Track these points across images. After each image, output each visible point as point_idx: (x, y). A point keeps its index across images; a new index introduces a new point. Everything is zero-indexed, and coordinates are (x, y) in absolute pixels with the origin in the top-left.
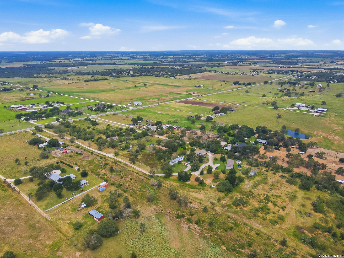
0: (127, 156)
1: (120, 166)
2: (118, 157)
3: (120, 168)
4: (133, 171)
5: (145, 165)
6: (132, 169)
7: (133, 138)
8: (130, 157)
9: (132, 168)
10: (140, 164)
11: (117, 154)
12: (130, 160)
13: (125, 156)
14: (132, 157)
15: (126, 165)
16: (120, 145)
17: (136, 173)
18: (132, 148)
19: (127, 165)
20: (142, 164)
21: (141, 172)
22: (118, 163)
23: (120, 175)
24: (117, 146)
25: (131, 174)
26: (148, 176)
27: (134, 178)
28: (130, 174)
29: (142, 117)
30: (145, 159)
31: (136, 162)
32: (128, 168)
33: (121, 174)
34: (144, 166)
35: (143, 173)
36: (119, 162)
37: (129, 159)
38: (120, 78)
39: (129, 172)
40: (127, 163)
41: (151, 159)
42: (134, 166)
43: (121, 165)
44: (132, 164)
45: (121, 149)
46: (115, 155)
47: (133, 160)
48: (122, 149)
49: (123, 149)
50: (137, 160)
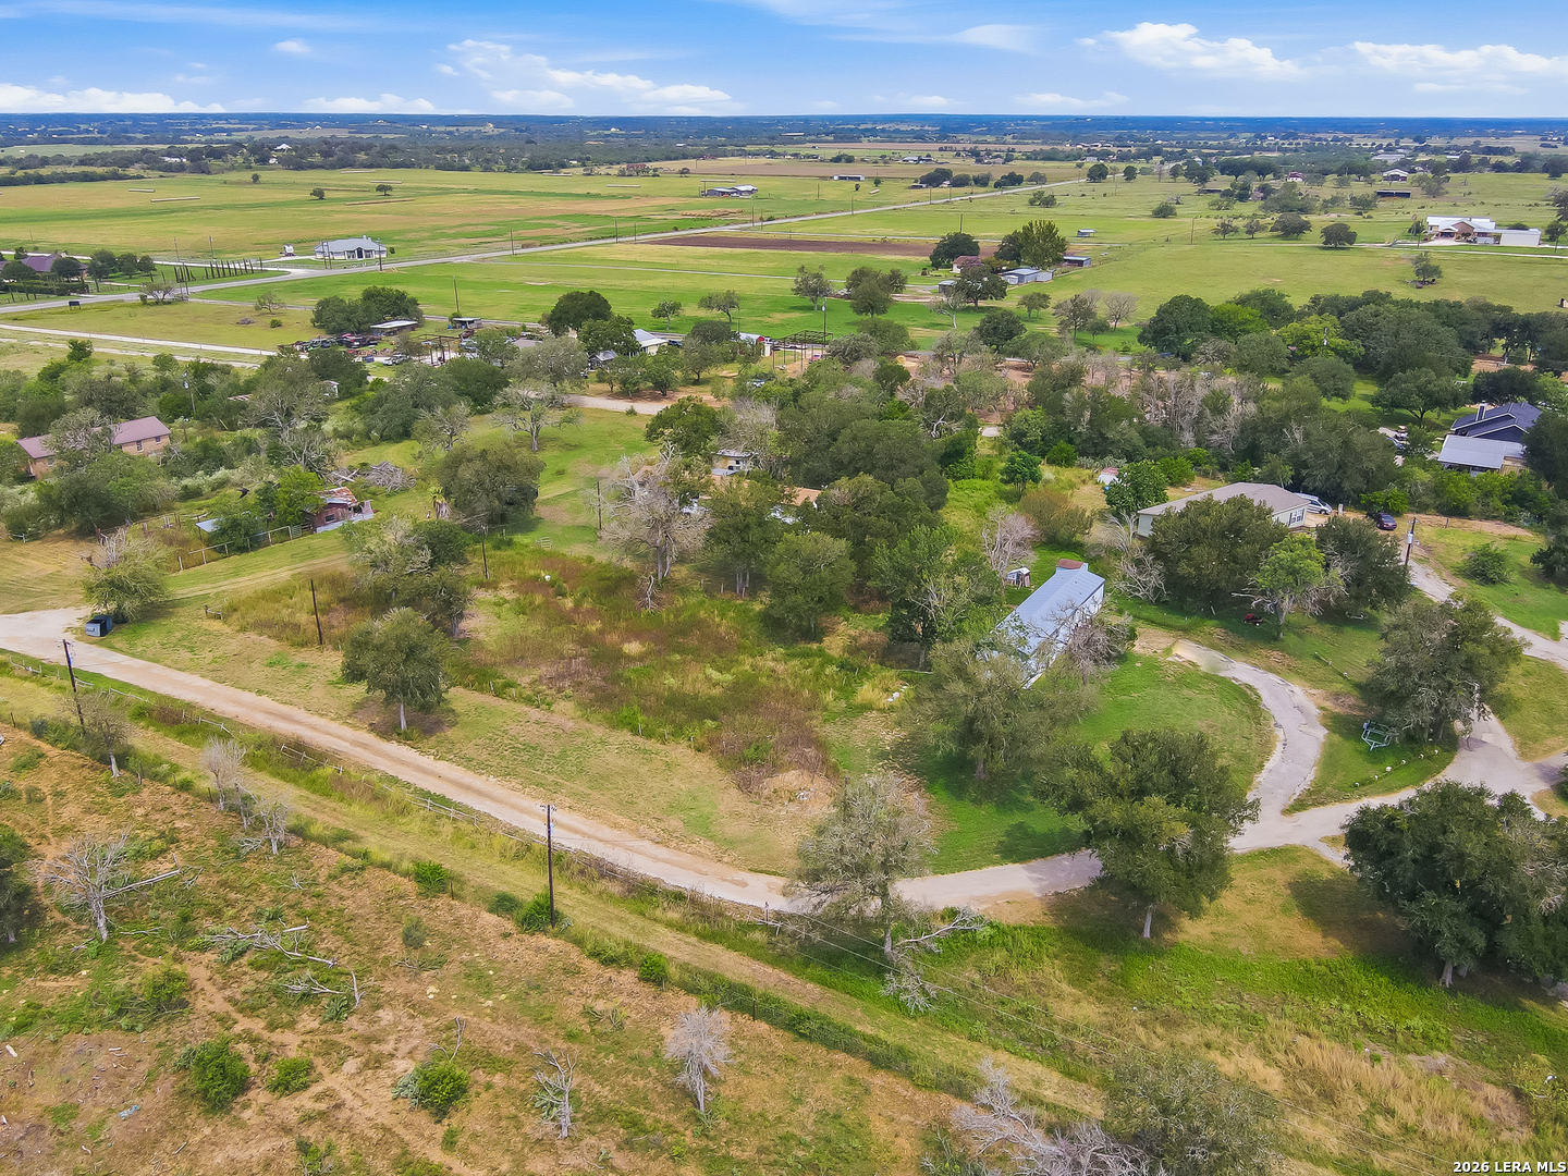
0: (303, 618)
1: (185, 786)
2: (152, 637)
3: (172, 839)
4: (433, 880)
5: (625, 735)
6: (414, 824)
7: (359, 425)
8: (345, 623)
9: (403, 811)
10: (535, 714)
11: (130, 605)
12: (353, 674)
13: (262, 626)
14: (382, 626)
15: (295, 759)
16: (190, 494)
17: (504, 905)
18: (356, 518)
19: (321, 757)
20: (565, 712)
21: (606, 871)
22: (144, 740)
23: (168, 1000)
24: (150, 509)
25: (412, 940)
26: (756, 953)
27: (501, 1036)
28: (395, 948)
29: (411, 291)
30: (585, 640)
31: (460, 698)
32: (325, 816)
33: (198, 969)
34: (614, 748)
35: (642, 893)
36: (172, 717)
37: (334, 661)
38: (209, 173)
39: (358, 899)
40: (307, 735)
41: (675, 639)
42: (442, 767)
43: (201, 763)
44: (405, 738)
45: (210, 540)
46: (106, 625)
47: (412, 672)
48: (223, 532)
49: (237, 539)
50: (465, 669)
